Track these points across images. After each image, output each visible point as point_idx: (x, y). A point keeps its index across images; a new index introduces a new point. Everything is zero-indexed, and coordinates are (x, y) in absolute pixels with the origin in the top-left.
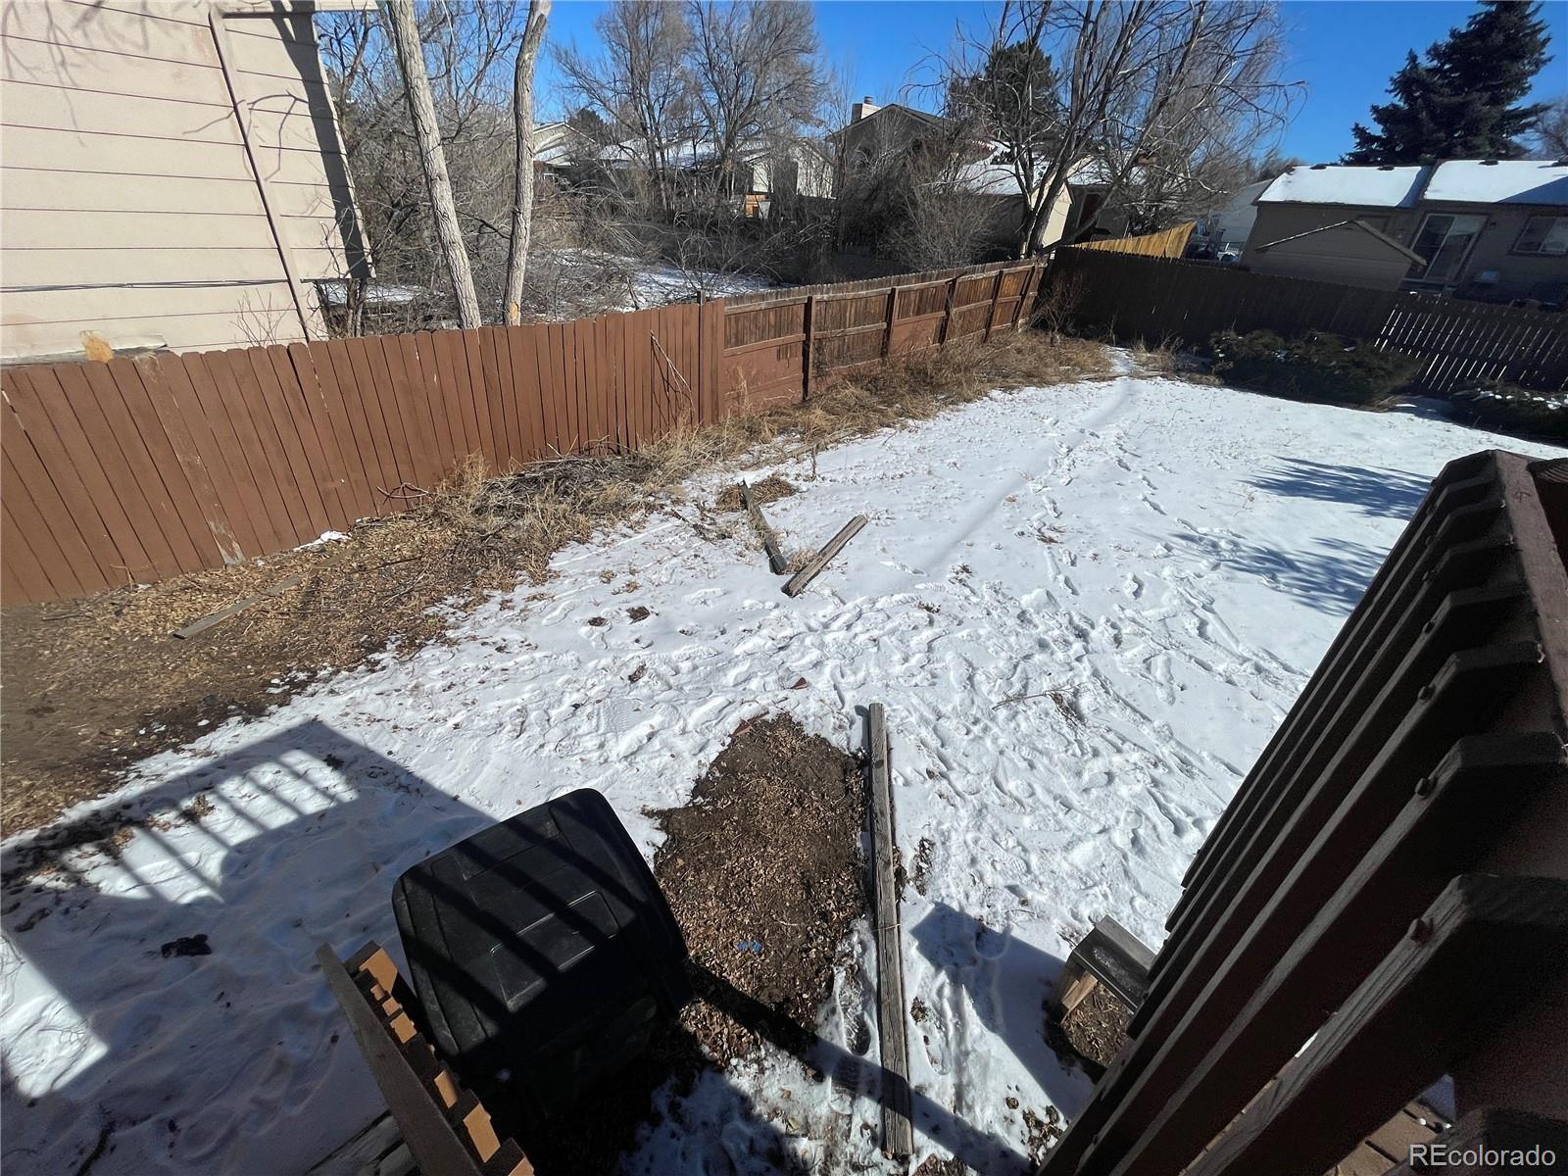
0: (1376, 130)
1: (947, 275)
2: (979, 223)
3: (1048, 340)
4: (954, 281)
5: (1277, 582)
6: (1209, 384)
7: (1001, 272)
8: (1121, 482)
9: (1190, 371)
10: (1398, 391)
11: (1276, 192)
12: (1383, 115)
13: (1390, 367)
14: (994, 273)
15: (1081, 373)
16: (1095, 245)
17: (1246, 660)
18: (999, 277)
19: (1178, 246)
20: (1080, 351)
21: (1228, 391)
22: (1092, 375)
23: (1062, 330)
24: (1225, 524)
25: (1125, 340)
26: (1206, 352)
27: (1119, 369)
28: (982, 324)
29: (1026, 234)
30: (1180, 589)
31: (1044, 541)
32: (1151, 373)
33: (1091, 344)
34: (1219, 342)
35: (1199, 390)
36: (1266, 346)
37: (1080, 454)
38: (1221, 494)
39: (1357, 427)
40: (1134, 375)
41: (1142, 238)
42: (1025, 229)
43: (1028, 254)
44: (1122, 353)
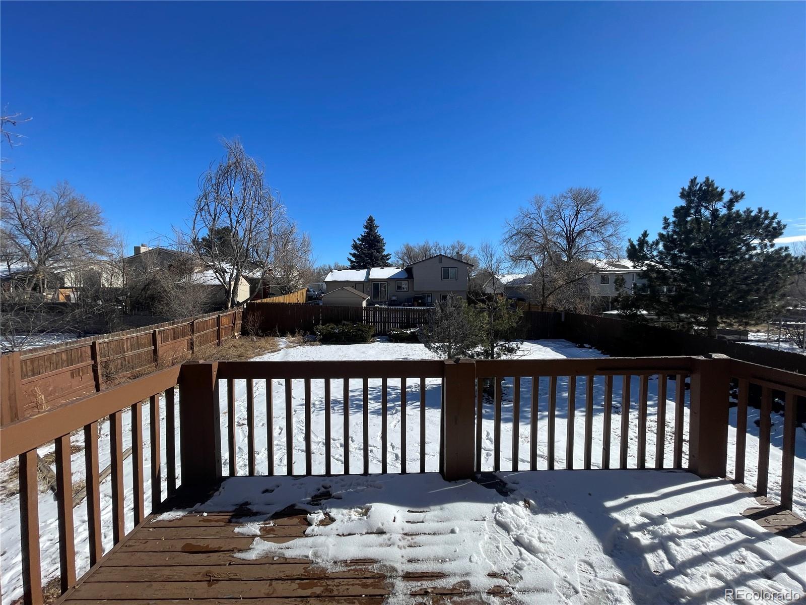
0: (353, 259)
1: (187, 321)
2: (203, 297)
3: (250, 340)
4: (193, 322)
5: (335, 410)
6: (317, 345)
7: (219, 316)
8: (278, 391)
9: (308, 341)
10: (373, 336)
11: (329, 278)
12: (354, 255)
13: (367, 329)
14: (215, 317)
15: (264, 351)
16: (265, 300)
17: (320, 442)
18: (218, 318)
19: (303, 297)
20: (262, 342)
21: (324, 346)
22: (270, 351)
23: (257, 335)
24: (318, 395)
25: (283, 335)
26: (313, 333)
27: (282, 345)
28: (216, 338)
29: (229, 299)
30: (299, 426)
31: (239, 426)
32: (295, 345)
33: (270, 338)
34: (317, 329)
35: (314, 348)
36: (332, 328)
37: (262, 384)
38: (318, 384)
39: (363, 350)
40: (288, 347)
41: (286, 296)
42: (228, 297)
43: (232, 307)
44: (284, 339)
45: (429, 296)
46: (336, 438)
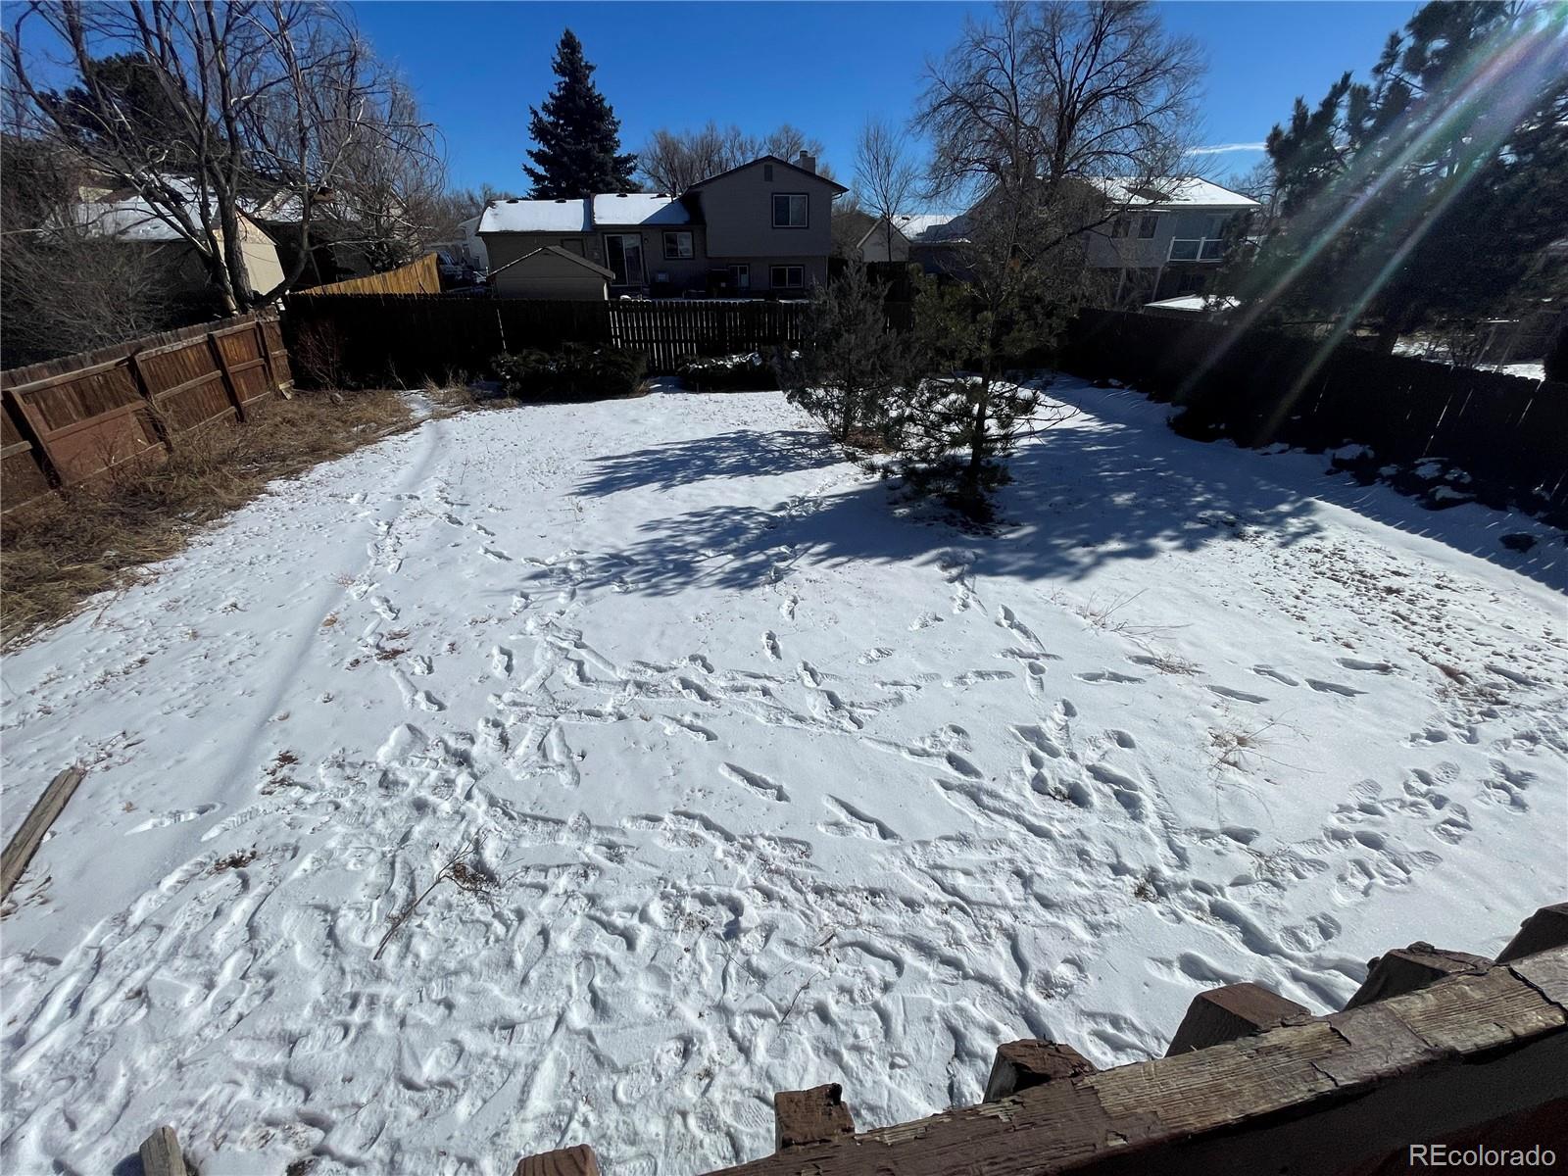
0: (540, 170)
1: (110, 356)
2: (134, 281)
3: (328, 401)
4: (131, 360)
5: (626, 583)
6: (511, 406)
7: (211, 337)
8: (458, 541)
9: (490, 398)
10: (645, 377)
11: (489, 224)
12: (539, 158)
13: (629, 360)
14: (199, 338)
15: (378, 429)
16: (333, 288)
17: (626, 683)
18: (211, 342)
19: (432, 278)
20: (363, 405)
21: (530, 408)
22: (393, 428)
23: (341, 385)
24: (566, 545)
25: (414, 383)
26: (492, 376)
27: (420, 413)
28: (226, 401)
29: (223, 284)
30: (549, 638)
31: (386, 658)
32: (453, 410)
33: (380, 394)
34: (500, 366)
35: (504, 414)
36: (538, 361)
37: (404, 526)
38: (555, 515)
39: (632, 414)
40: (437, 416)
41: (387, 274)
42: (218, 278)
43: (243, 310)
44: (417, 395)
45: (743, 271)
46: (664, 666)
